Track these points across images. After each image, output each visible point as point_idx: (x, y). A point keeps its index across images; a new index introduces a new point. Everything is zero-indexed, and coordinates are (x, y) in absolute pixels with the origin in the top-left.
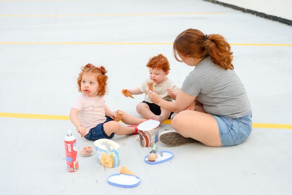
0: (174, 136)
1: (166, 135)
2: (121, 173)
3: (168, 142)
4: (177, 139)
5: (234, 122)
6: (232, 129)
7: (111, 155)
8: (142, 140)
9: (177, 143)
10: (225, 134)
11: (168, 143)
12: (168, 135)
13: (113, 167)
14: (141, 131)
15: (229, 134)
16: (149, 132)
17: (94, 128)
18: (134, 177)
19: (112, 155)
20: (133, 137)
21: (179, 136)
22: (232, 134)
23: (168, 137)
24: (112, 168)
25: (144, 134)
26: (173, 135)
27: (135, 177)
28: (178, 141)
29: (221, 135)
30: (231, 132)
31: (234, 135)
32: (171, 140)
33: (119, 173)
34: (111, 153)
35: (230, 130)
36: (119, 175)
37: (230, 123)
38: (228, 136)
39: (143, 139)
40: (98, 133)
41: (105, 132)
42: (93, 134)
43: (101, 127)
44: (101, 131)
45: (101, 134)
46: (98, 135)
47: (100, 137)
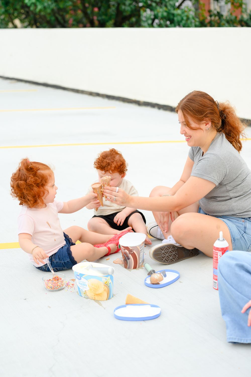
0: (170, 250)
1: (161, 249)
2: (127, 304)
3: (163, 258)
4: (174, 253)
5: (247, 224)
6: (245, 232)
7: (105, 281)
8: (128, 261)
9: (174, 259)
10: (238, 239)
11: (164, 260)
12: (163, 250)
13: (109, 299)
14: (127, 248)
15: (242, 239)
16: (138, 247)
17: (55, 254)
18: (148, 306)
19: (107, 282)
20: (107, 260)
21: (176, 249)
22: (246, 239)
23: (163, 252)
24: (106, 300)
25: (130, 251)
26: (170, 248)
27: (150, 306)
28: (176, 256)
29: (233, 242)
30: (245, 237)
31: (248, 240)
32: (167, 255)
33: (125, 304)
34: (106, 279)
35: (243, 234)
36: (126, 307)
37: (243, 225)
38: (241, 242)
39: (129, 259)
40: (62, 261)
41: (73, 258)
42: (55, 263)
43: (67, 252)
44: (68, 258)
45: (68, 261)
46: (63, 263)
47: (65, 266)
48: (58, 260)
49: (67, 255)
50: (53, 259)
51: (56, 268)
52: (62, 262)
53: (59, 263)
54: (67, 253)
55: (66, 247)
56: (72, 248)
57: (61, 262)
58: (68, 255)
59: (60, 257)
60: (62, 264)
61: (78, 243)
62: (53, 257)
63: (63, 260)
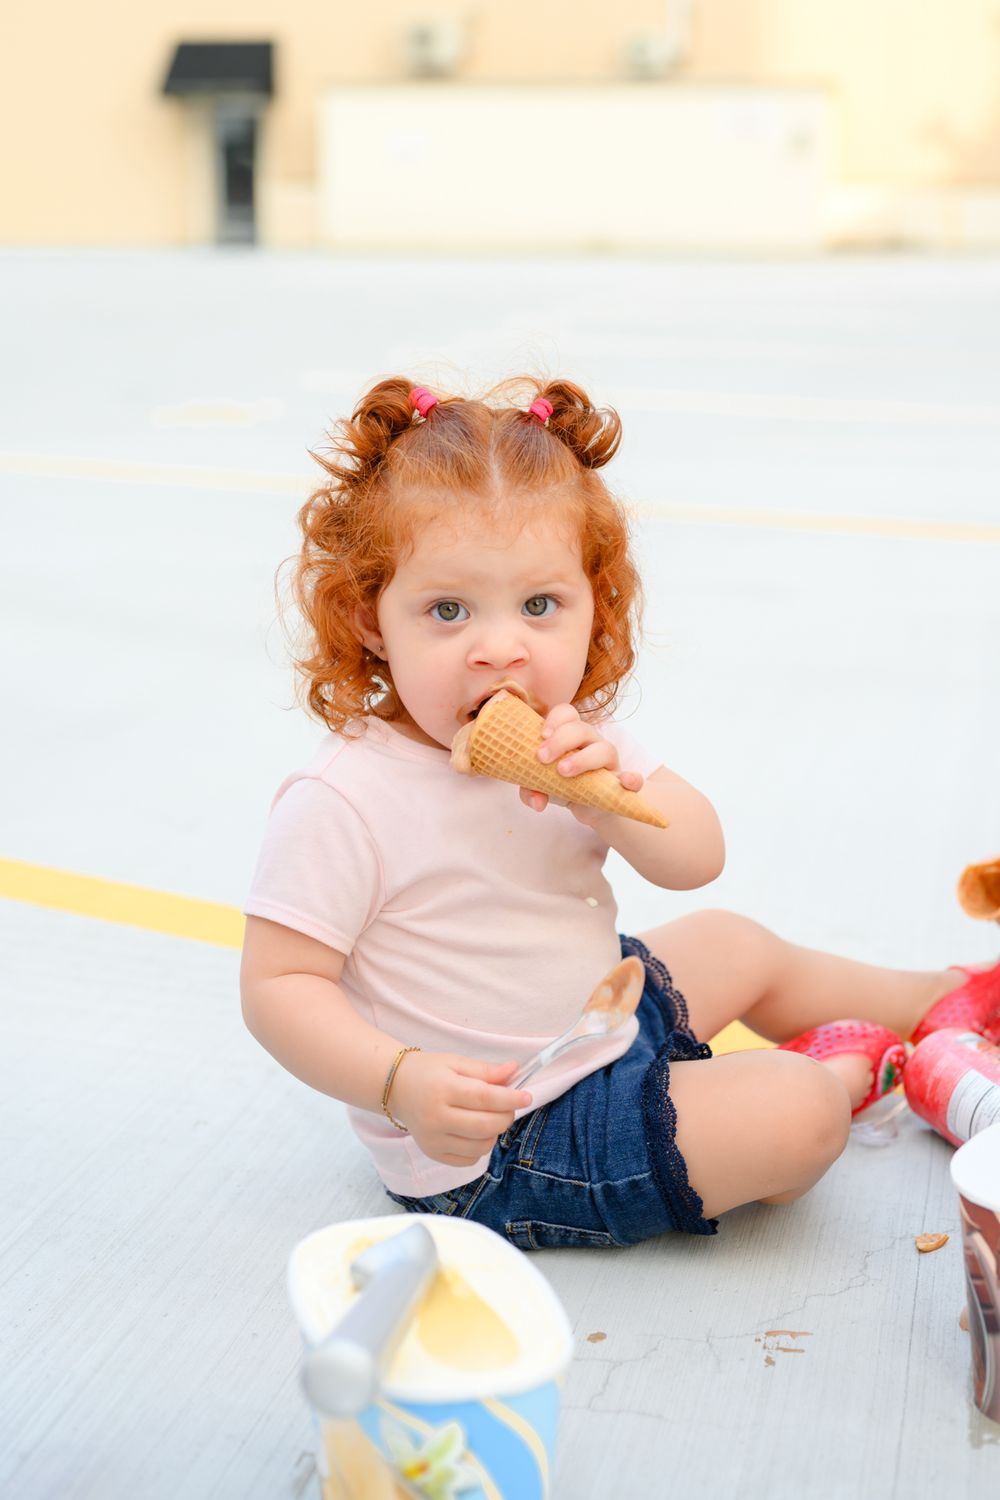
40: (595, 1175)
41: (682, 1166)
42: (534, 1184)
43: (643, 1107)
44: (638, 1156)
45: (634, 1184)
46: (599, 1198)
47: (609, 1222)
48: (561, 1168)
49: (637, 1131)
50: (527, 1156)
51: (534, 1226)
52: (591, 1190)
53: (567, 1191)
54: (637, 1113)
55: (639, 1068)
56: (685, 1081)
57: (587, 1184)
58: (646, 1138)
59: (586, 1143)
60: (586, 1200)
61: (734, 1041)
62: (526, 1133)
63: (601, 1171)
